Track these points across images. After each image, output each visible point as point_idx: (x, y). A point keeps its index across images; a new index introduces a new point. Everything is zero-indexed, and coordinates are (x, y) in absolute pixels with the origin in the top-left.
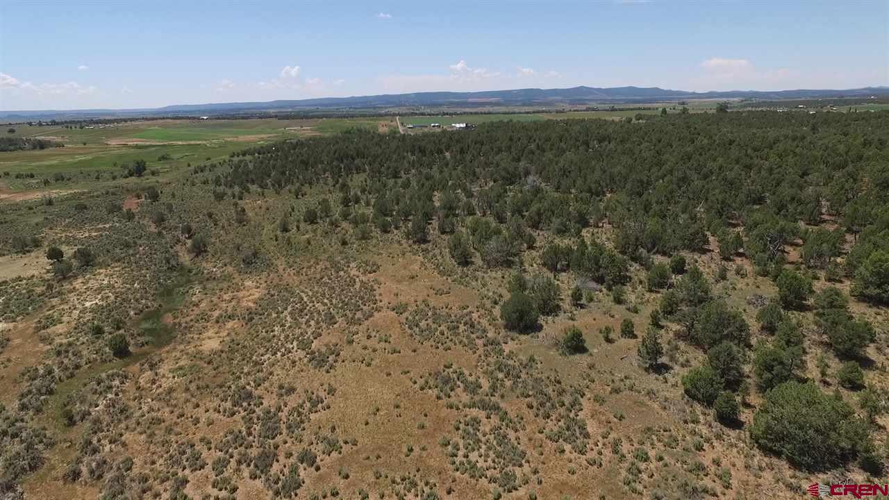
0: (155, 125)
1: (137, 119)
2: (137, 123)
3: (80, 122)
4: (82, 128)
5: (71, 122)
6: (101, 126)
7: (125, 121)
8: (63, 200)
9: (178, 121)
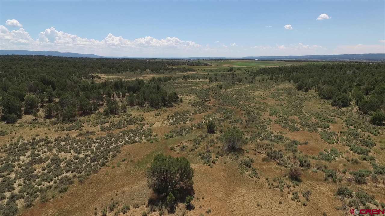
0: (239, 62)
1: (234, 59)
2: (234, 60)
3: (217, 60)
4: (217, 61)
5: (214, 60)
6: (223, 61)
7: (230, 60)
8: (213, 74)
9: (247, 61)
